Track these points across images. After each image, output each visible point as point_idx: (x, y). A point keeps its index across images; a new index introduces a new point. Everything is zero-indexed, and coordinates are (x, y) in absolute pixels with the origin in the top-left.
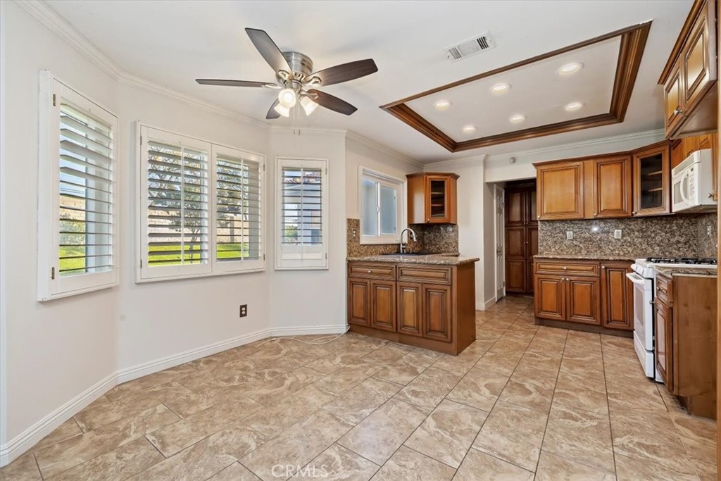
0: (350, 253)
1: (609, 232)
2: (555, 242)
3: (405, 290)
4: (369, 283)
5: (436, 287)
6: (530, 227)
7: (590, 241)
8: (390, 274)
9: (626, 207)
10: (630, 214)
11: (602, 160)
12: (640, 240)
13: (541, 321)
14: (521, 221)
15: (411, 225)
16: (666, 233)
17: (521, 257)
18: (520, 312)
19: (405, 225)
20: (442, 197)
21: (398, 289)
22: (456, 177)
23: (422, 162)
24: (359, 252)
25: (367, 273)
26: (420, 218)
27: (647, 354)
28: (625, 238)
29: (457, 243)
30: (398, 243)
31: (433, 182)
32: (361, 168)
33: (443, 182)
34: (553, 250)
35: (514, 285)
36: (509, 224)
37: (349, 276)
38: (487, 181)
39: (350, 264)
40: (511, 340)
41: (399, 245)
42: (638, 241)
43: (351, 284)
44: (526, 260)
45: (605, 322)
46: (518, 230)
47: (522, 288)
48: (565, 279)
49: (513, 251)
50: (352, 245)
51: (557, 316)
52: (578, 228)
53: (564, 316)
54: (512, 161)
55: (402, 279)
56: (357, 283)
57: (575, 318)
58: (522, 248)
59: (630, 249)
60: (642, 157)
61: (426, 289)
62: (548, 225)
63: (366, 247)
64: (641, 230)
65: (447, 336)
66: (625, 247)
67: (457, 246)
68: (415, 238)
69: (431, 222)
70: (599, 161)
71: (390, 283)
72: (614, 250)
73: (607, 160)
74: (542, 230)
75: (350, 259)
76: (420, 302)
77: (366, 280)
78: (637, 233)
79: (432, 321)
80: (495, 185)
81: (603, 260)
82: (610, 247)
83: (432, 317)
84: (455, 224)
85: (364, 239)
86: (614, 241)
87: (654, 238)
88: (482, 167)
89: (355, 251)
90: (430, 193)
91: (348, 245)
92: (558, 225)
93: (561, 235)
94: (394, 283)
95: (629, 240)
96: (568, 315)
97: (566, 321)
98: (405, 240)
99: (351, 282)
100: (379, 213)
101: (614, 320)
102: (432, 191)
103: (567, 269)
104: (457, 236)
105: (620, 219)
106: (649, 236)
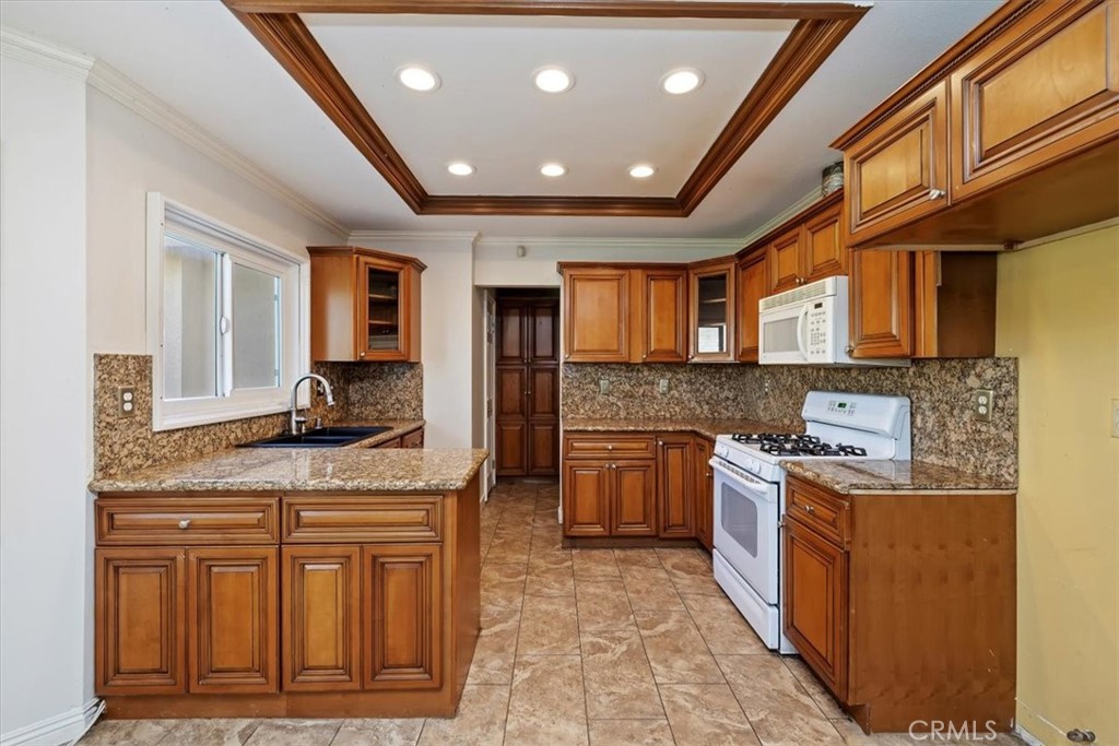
0: (104, 469)
1: (653, 384)
2: (585, 398)
3: (307, 567)
4: (181, 557)
5: (401, 549)
6: (535, 367)
7: (631, 397)
8: (259, 525)
9: (680, 350)
10: (685, 359)
11: (654, 273)
12: (689, 395)
13: (573, 541)
14: (521, 357)
15: (318, 364)
16: (716, 386)
17: (520, 416)
18: (529, 520)
19: (302, 364)
20: (393, 304)
21: (284, 563)
22: (421, 268)
23: (347, 224)
24: (147, 457)
25: (176, 527)
26: (341, 348)
27: (769, 609)
28: (672, 392)
29: (422, 401)
30: (285, 410)
31: (372, 272)
32: (157, 202)
33: (396, 275)
34: (582, 411)
35: (509, 463)
36: (502, 359)
37: (101, 542)
38: (476, 283)
39: (106, 505)
40: (544, 607)
41: (289, 414)
42: (686, 396)
43: (110, 567)
44: (528, 421)
45: (661, 530)
46: (515, 370)
47: (521, 467)
48: (610, 466)
49: (508, 406)
50: (116, 437)
51: (598, 530)
52: (617, 376)
53: (607, 527)
54: (520, 251)
55: (298, 535)
56: (135, 565)
57: (623, 530)
58: (521, 401)
59: (677, 409)
60: (701, 276)
61: (374, 558)
62: (574, 369)
63: (177, 436)
64: (689, 382)
65: (430, 674)
66: (672, 405)
67: (420, 406)
68: (330, 398)
69: (367, 358)
70: (650, 273)
71: (260, 551)
72: (660, 410)
73: (660, 272)
74: (567, 377)
75: (107, 486)
76: (356, 594)
77: (170, 552)
78: (685, 386)
79: (390, 642)
80: (486, 291)
81: (660, 431)
82: (656, 407)
83: (390, 629)
84: (417, 363)
85: (171, 411)
86: (658, 396)
87: (703, 392)
88: (469, 256)
89: (131, 454)
90: (366, 296)
91: (100, 441)
92: (589, 369)
93: (592, 386)
94: (272, 552)
95: (677, 395)
96: (614, 527)
97: (611, 537)
98: (305, 400)
99: (108, 561)
100: (228, 337)
101: (673, 525)
102: (370, 293)
103: (613, 449)
104: (420, 386)
105: (668, 366)
106: (698, 390)
